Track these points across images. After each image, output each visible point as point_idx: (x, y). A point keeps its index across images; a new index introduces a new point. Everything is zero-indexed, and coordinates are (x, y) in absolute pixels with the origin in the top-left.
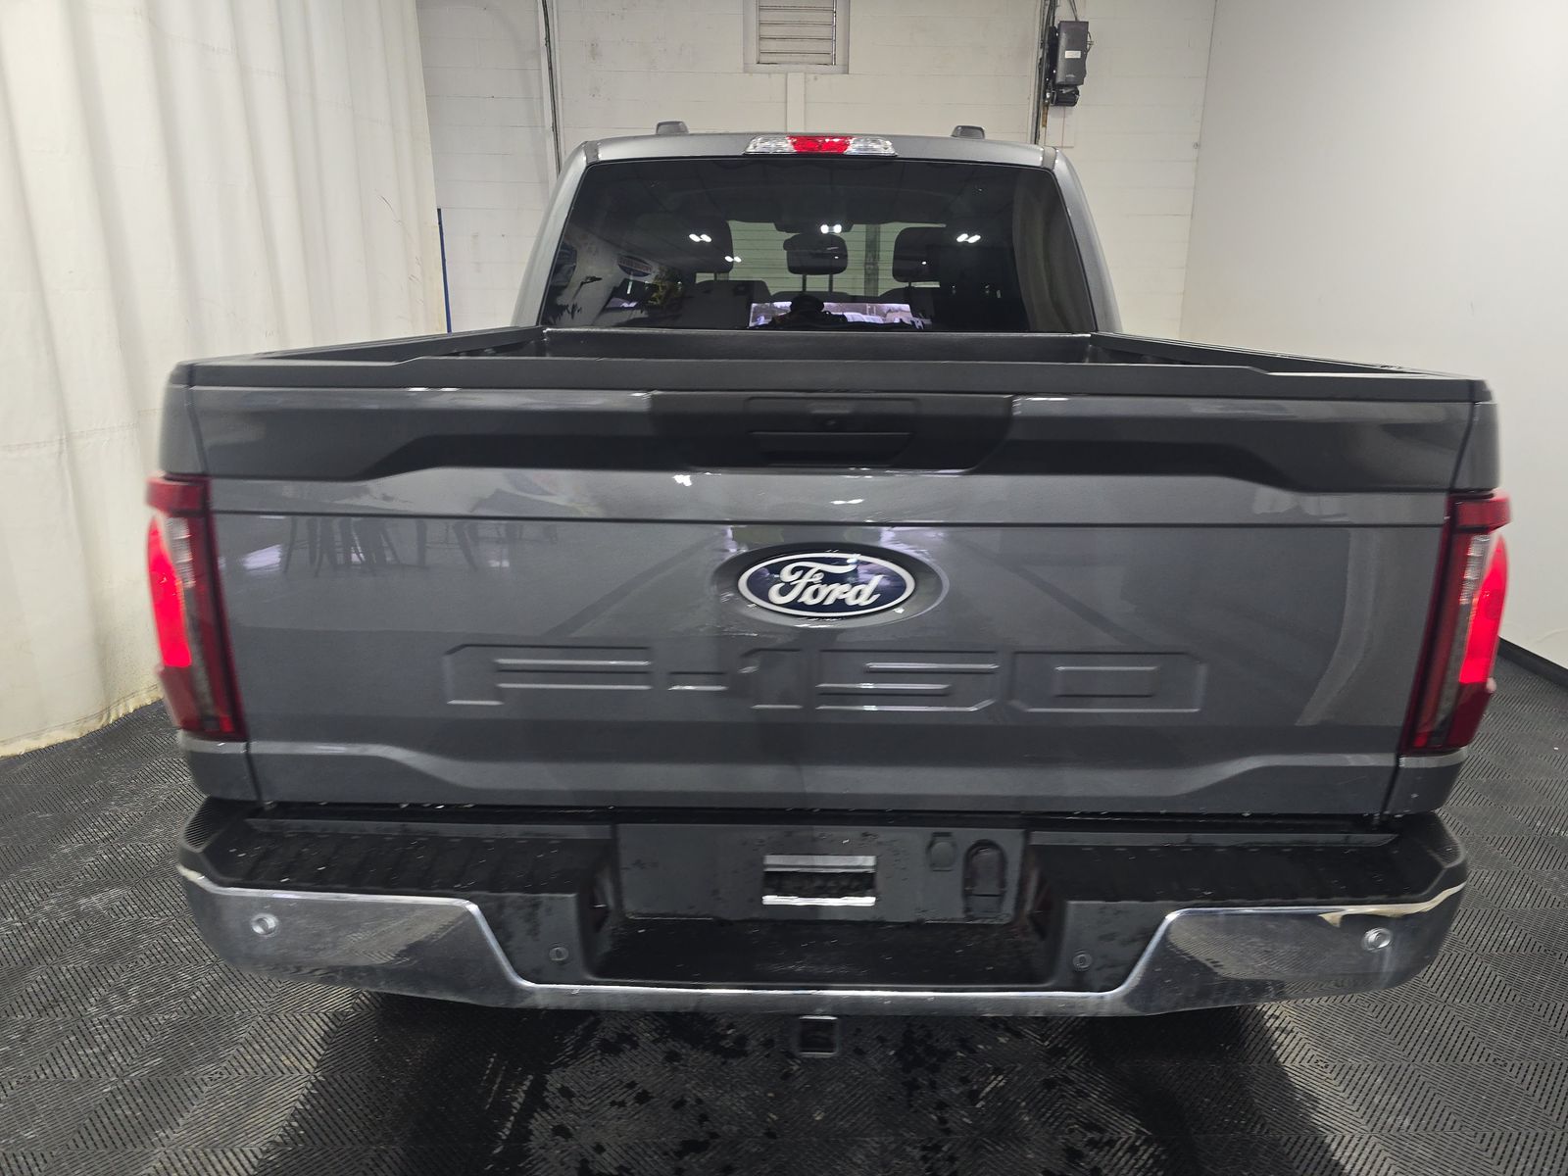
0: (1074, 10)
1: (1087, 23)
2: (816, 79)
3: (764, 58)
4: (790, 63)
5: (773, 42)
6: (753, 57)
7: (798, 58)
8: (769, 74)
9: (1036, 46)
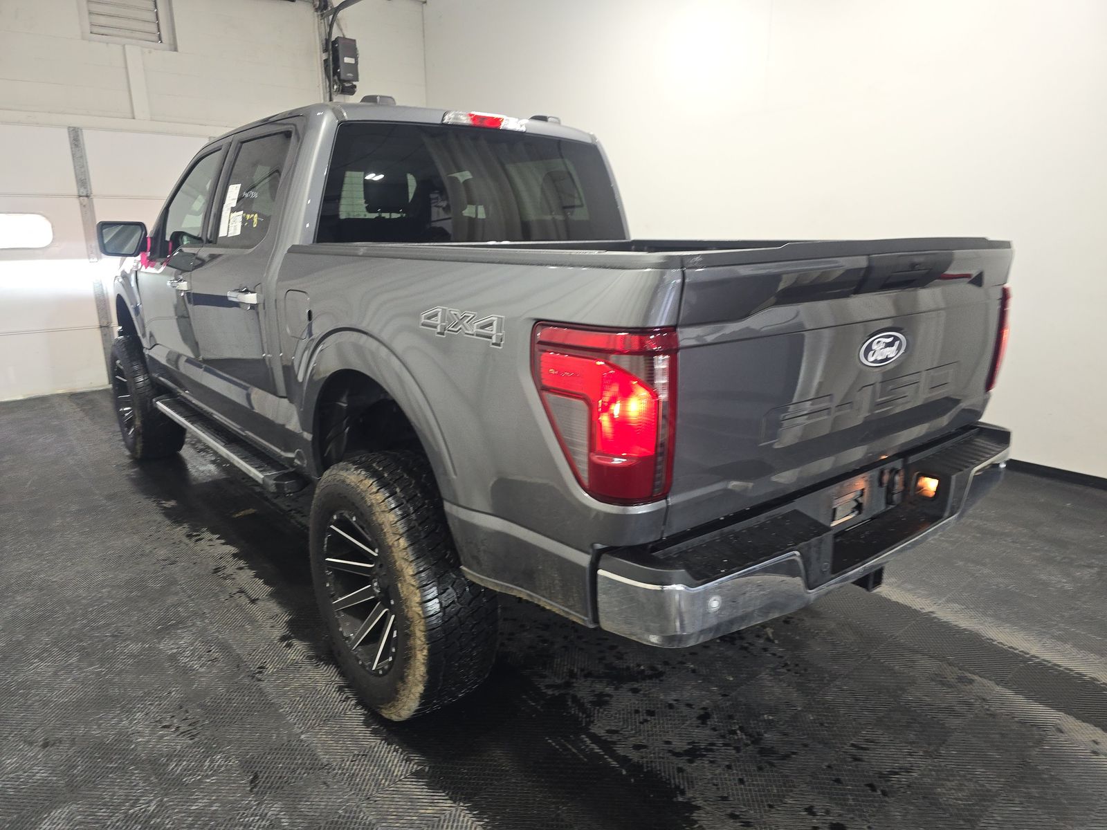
0: (341, 30)
1: (354, 41)
2: (150, 52)
3: (96, 30)
4: (119, 36)
5: (102, 18)
6: (87, 28)
7: (128, 33)
8: (107, 43)
9: (319, 50)
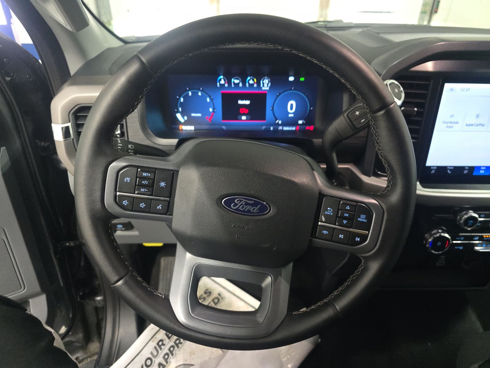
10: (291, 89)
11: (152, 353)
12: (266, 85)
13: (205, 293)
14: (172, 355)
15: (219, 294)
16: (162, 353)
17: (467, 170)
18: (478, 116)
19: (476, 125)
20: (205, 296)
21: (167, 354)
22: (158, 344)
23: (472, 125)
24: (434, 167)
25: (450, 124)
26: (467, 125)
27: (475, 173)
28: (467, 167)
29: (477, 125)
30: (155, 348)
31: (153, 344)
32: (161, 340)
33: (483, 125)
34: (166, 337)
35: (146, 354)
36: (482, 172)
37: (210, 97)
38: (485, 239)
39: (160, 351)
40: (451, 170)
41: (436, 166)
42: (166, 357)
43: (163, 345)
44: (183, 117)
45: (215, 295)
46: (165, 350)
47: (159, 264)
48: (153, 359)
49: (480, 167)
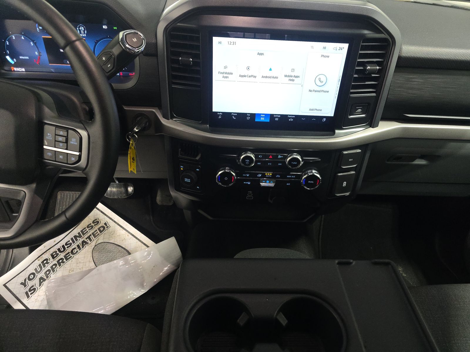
10: (107, 38)
11: (36, 269)
12: (82, 32)
13: (93, 222)
14: (54, 271)
15: (105, 224)
16: (44, 270)
17: (249, 116)
18: (248, 68)
19: (248, 76)
20: (93, 224)
21: (49, 270)
22: (43, 262)
23: (245, 76)
24: (219, 112)
25: (226, 75)
26: (240, 76)
27: (257, 120)
28: (249, 114)
29: (250, 77)
30: (40, 265)
31: (38, 262)
32: (46, 260)
33: (255, 77)
34: (51, 258)
35: (31, 270)
36: (262, 119)
37: (33, 41)
38: (267, 176)
39: (43, 268)
40: (235, 116)
41: (221, 112)
42: (48, 273)
43: (47, 263)
44: (13, 60)
45: (102, 224)
46: (48, 267)
47: (56, 197)
48: (36, 274)
49: (260, 114)
